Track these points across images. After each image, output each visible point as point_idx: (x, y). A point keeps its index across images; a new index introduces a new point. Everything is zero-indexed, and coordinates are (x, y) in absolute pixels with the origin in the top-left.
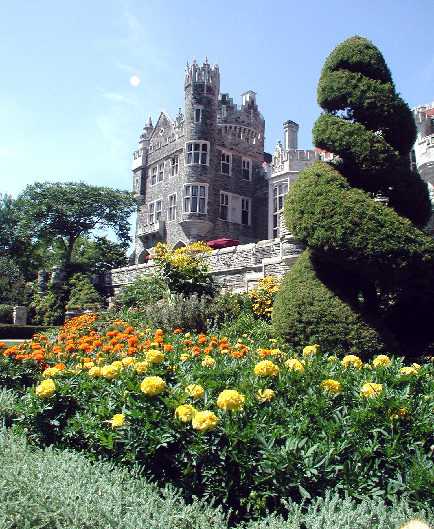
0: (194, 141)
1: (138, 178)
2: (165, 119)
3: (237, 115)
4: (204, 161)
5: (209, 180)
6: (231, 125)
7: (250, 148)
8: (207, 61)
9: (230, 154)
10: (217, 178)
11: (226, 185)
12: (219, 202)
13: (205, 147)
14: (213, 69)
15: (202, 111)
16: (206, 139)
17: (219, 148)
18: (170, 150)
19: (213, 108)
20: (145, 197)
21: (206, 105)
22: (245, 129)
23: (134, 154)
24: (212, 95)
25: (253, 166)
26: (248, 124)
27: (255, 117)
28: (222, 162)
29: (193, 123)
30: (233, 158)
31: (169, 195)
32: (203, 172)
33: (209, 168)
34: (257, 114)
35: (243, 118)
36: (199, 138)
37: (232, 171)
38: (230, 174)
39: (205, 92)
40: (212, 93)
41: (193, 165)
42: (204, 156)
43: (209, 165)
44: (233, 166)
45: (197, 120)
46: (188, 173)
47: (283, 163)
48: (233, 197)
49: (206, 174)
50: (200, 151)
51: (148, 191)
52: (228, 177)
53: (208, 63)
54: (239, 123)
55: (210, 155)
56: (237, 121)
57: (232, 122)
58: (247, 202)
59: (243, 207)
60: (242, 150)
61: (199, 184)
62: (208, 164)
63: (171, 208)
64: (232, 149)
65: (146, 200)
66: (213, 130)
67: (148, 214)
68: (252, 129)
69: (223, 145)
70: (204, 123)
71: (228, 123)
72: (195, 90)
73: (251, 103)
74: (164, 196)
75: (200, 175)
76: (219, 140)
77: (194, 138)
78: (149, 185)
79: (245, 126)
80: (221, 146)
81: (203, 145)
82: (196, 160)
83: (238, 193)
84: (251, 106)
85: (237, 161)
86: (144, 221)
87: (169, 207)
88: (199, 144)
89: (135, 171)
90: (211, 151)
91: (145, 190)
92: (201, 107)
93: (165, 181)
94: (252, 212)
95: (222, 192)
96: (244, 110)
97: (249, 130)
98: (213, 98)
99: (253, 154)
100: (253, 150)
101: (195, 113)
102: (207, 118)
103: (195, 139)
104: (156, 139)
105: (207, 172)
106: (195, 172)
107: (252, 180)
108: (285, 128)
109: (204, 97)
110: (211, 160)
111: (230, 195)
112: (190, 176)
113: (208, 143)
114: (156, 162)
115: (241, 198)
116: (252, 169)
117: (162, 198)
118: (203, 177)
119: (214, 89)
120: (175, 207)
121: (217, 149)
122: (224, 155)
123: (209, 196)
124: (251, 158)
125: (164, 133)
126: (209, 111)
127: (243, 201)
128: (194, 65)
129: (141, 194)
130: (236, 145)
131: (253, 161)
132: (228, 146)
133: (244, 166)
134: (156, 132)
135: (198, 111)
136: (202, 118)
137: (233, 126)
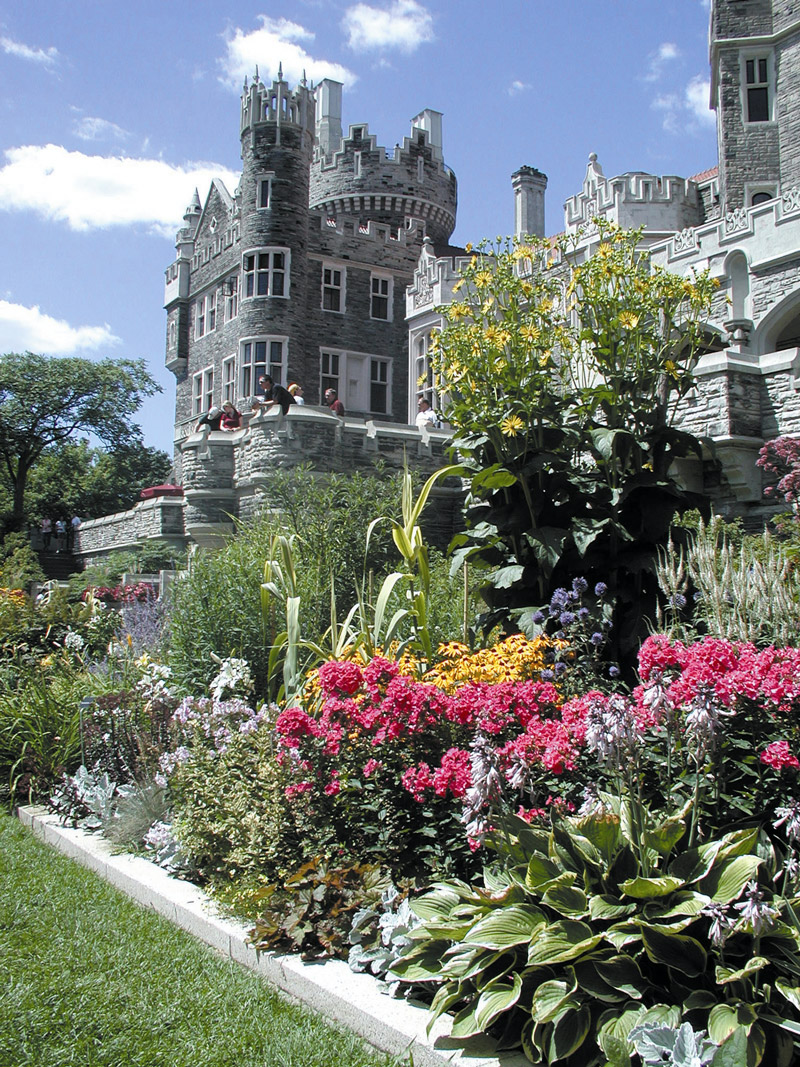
0: (258, 248)
1: (174, 322)
2: (218, 198)
3: (386, 171)
4: (278, 289)
5: (288, 328)
6: (373, 194)
7: (388, 251)
8: (280, 74)
9: (342, 267)
10: (312, 322)
11: (334, 334)
12: (318, 370)
13: (279, 260)
14: (295, 91)
15: (273, 185)
16: (282, 244)
17: (316, 258)
18: (225, 266)
19: (296, 175)
20: (187, 363)
21: (280, 171)
22: (404, 201)
23: (167, 273)
24: (294, 147)
25: (395, 288)
26: (411, 189)
27: (428, 173)
28: (323, 285)
29: (254, 210)
30: (350, 276)
31: (224, 360)
32: (276, 312)
33: (288, 304)
34: (432, 165)
35: (400, 176)
36: (267, 243)
37: (347, 304)
38: (343, 309)
39: (278, 143)
40: (292, 144)
41: (256, 300)
42: (279, 278)
43: (289, 297)
44: (348, 293)
45: (264, 204)
46: (246, 316)
47: (431, 286)
48: (349, 357)
49: (282, 316)
50: (271, 270)
51: (192, 350)
52: (339, 317)
53: (284, 79)
54: (390, 188)
55: (291, 275)
56: (386, 184)
57: (375, 189)
58: (384, 365)
59: (374, 376)
60: (368, 256)
61: (269, 338)
62: (286, 295)
63: (228, 386)
64: (346, 257)
65: (190, 368)
66: (298, 222)
67: (194, 397)
68: (420, 200)
69: (325, 251)
70: (277, 207)
71: (365, 191)
72: (257, 140)
73: (416, 141)
74: (217, 362)
75: (271, 319)
76: (315, 240)
77: (256, 243)
78: (195, 337)
79: (404, 194)
80: (319, 252)
81: (275, 255)
82: (262, 290)
83: (362, 349)
84: (420, 150)
85: (358, 281)
86: (187, 412)
87: (225, 383)
88: (267, 255)
89: (169, 308)
90: (293, 268)
91: (188, 348)
92: (270, 176)
93: (217, 331)
94: (393, 387)
95: (323, 349)
96: (402, 159)
97: (414, 202)
98: (298, 153)
99: (395, 263)
100: (395, 255)
101: (258, 189)
102: (283, 199)
103: (259, 245)
104: (205, 239)
105: (286, 312)
106: (260, 313)
107: (395, 317)
108: (515, 184)
109: (277, 154)
110: (293, 285)
111: (343, 354)
112: (251, 322)
113: (287, 251)
114: (204, 290)
115: (368, 358)
116: (395, 294)
117: (213, 366)
118: (277, 324)
119: (297, 135)
120: (233, 384)
121: (312, 261)
122: (328, 272)
123: (289, 360)
124: (390, 273)
125: (217, 227)
126: (287, 184)
127: (374, 364)
128: (254, 86)
129: (180, 356)
130: (356, 247)
131: (395, 278)
132: (336, 251)
133: (376, 290)
134: (204, 225)
135: (265, 183)
136: (272, 200)
137: (378, 195)
